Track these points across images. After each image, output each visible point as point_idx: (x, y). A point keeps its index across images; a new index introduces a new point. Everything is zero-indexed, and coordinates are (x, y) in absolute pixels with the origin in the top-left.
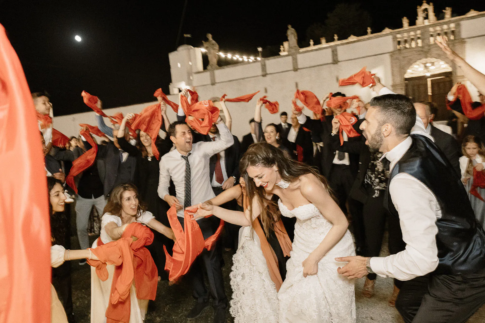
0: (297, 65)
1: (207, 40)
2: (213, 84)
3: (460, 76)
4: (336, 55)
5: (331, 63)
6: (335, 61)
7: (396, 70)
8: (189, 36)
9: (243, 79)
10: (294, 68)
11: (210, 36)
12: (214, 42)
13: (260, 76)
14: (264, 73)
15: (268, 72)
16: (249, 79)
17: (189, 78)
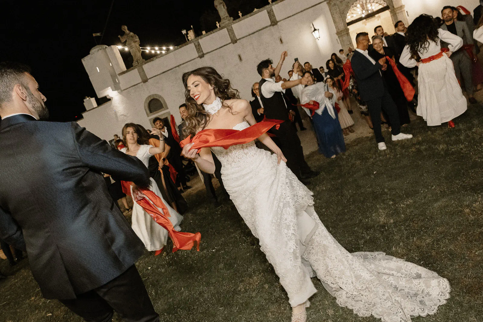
0: (234, 36)
1: (123, 33)
2: (145, 81)
3: (397, 8)
4: (274, 16)
5: (270, 26)
6: (274, 23)
7: (337, 16)
8: (98, 34)
9: (178, 66)
10: (232, 40)
11: (125, 28)
12: (132, 34)
13: (198, 57)
14: (201, 54)
15: (205, 52)
16: (185, 65)
17: (114, 81)
